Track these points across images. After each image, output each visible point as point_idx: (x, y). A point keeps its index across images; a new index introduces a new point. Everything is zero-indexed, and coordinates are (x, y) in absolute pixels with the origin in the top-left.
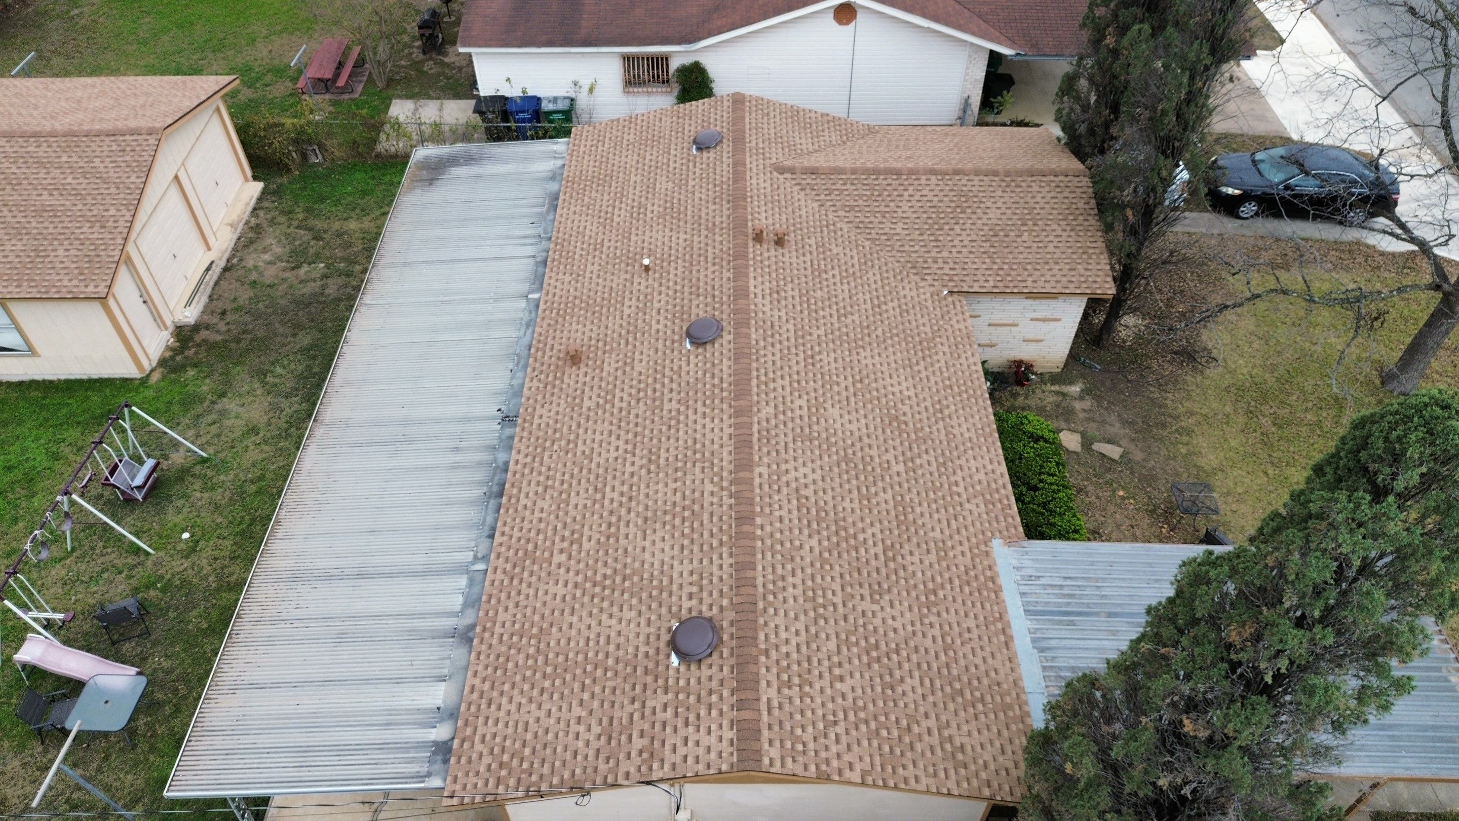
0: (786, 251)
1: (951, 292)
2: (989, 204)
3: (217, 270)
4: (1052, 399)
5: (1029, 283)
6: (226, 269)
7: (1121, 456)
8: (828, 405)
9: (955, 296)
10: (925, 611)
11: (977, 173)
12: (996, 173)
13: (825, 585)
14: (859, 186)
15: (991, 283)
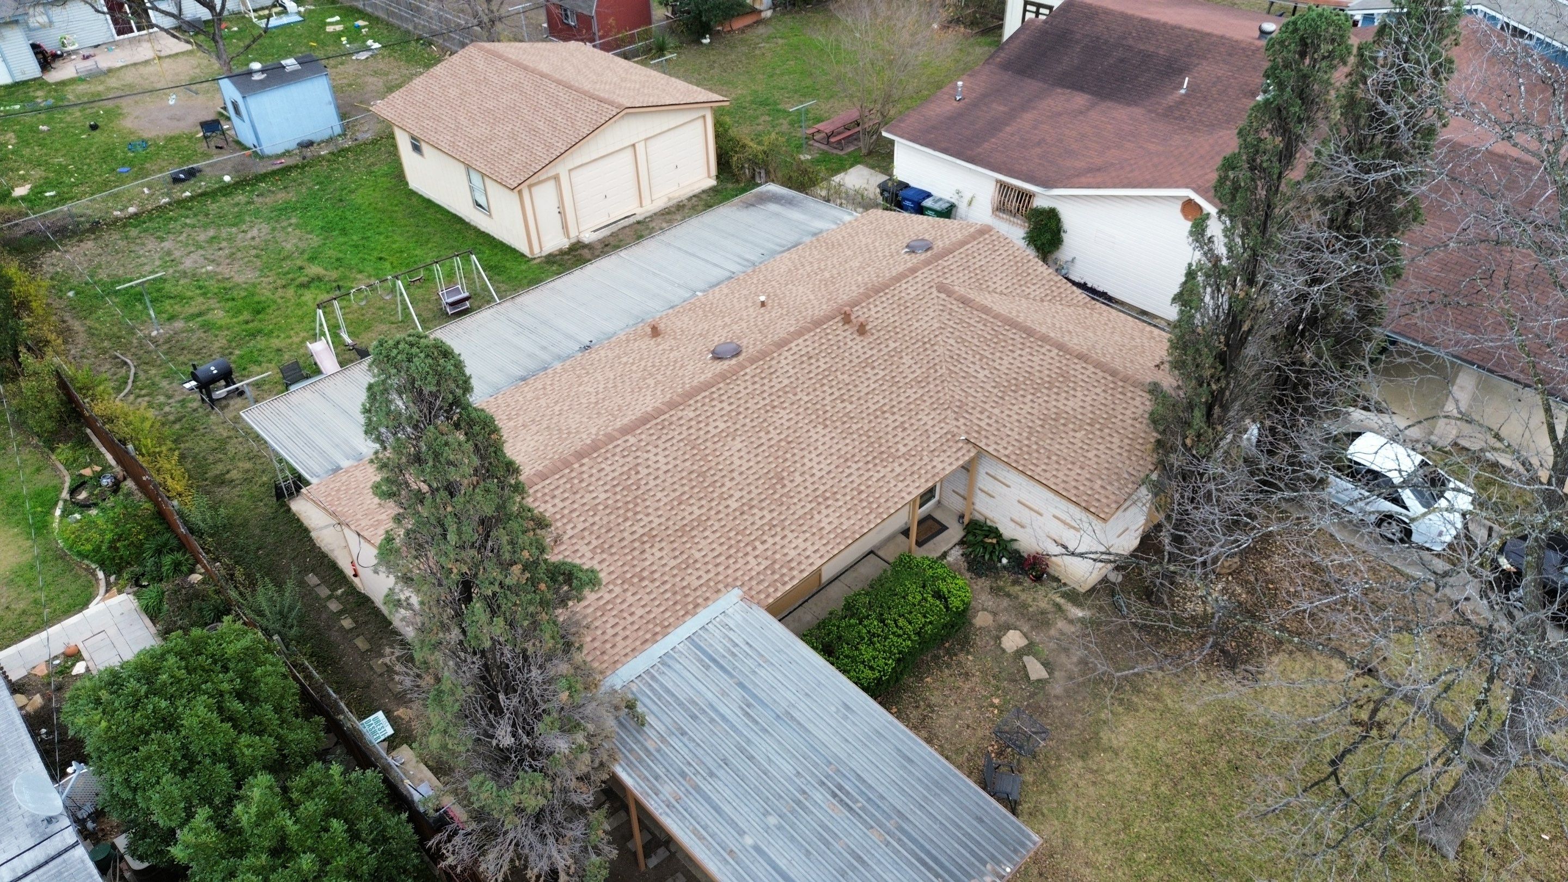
0: (859, 339)
1: (968, 441)
2: (1079, 394)
3: (632, 220)
4: (1043, 604)
5: (1039, 470)
6: (638, 222)
7: (1039, 681)
8: (738, 439)
9: (970, 446)
10: (619, 582)
11: (1098, 365)
12: (1114, 373)
13: (575, 520)
14: (988, 329)
15: (1007, 452)
